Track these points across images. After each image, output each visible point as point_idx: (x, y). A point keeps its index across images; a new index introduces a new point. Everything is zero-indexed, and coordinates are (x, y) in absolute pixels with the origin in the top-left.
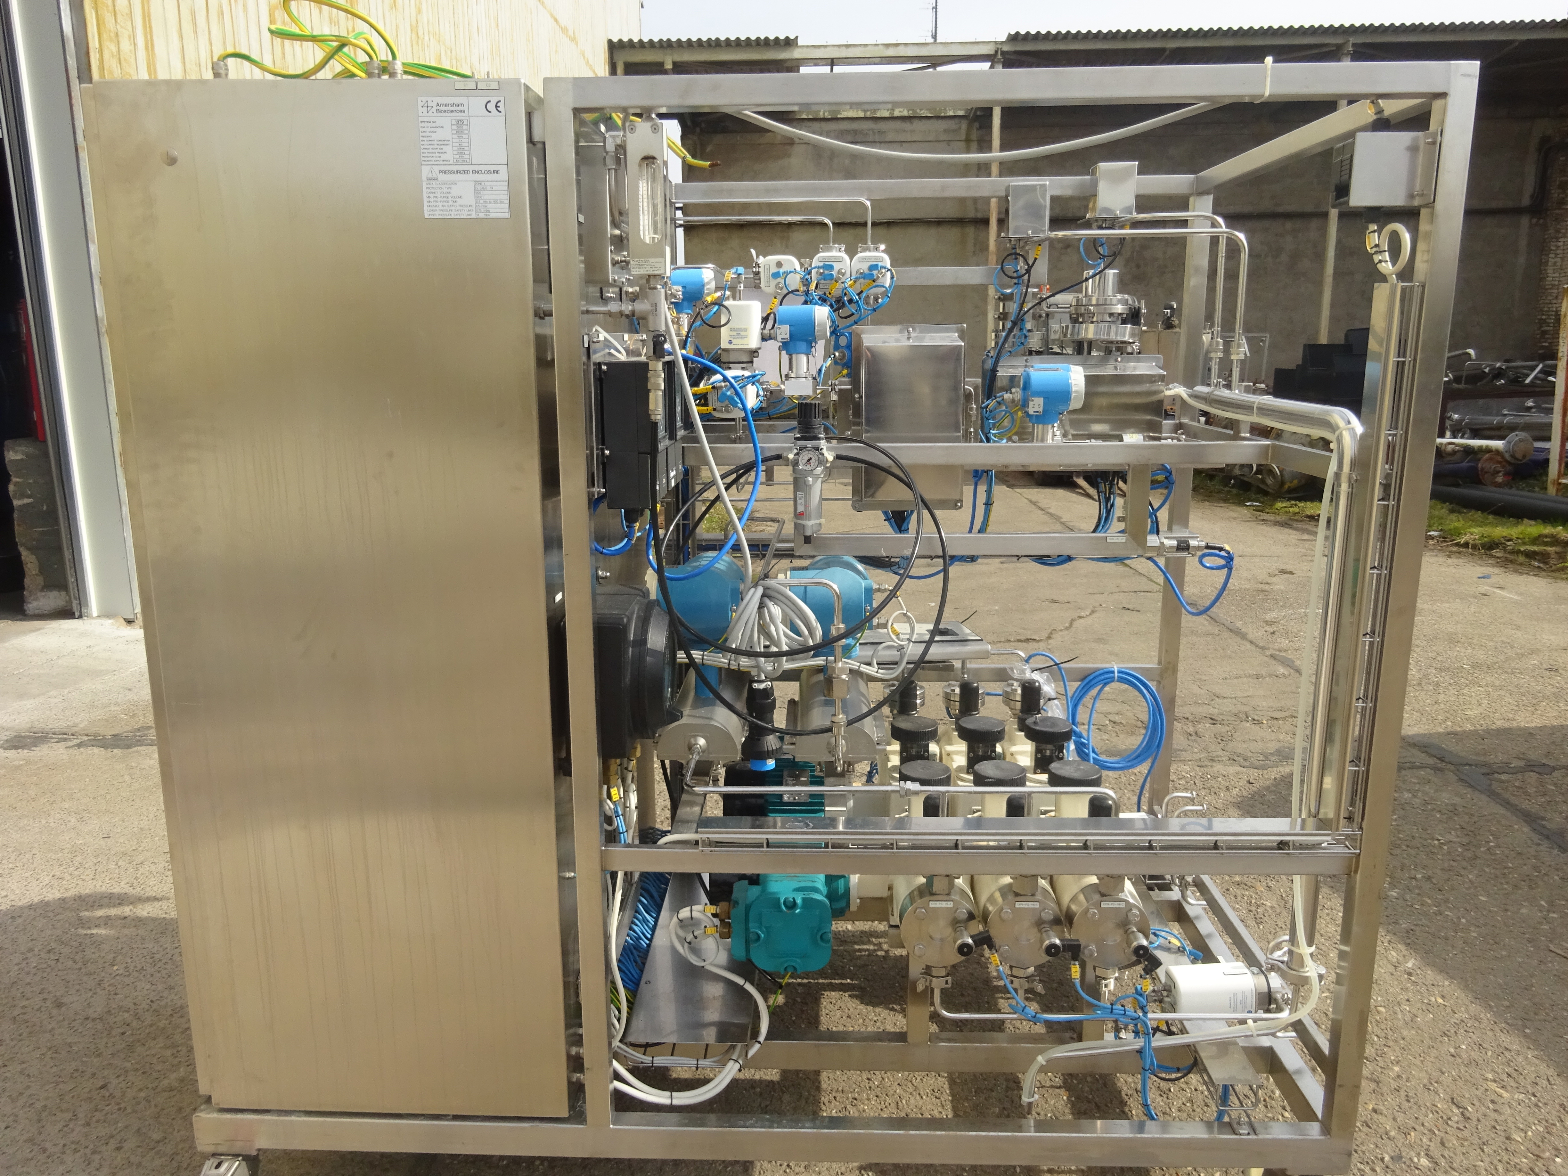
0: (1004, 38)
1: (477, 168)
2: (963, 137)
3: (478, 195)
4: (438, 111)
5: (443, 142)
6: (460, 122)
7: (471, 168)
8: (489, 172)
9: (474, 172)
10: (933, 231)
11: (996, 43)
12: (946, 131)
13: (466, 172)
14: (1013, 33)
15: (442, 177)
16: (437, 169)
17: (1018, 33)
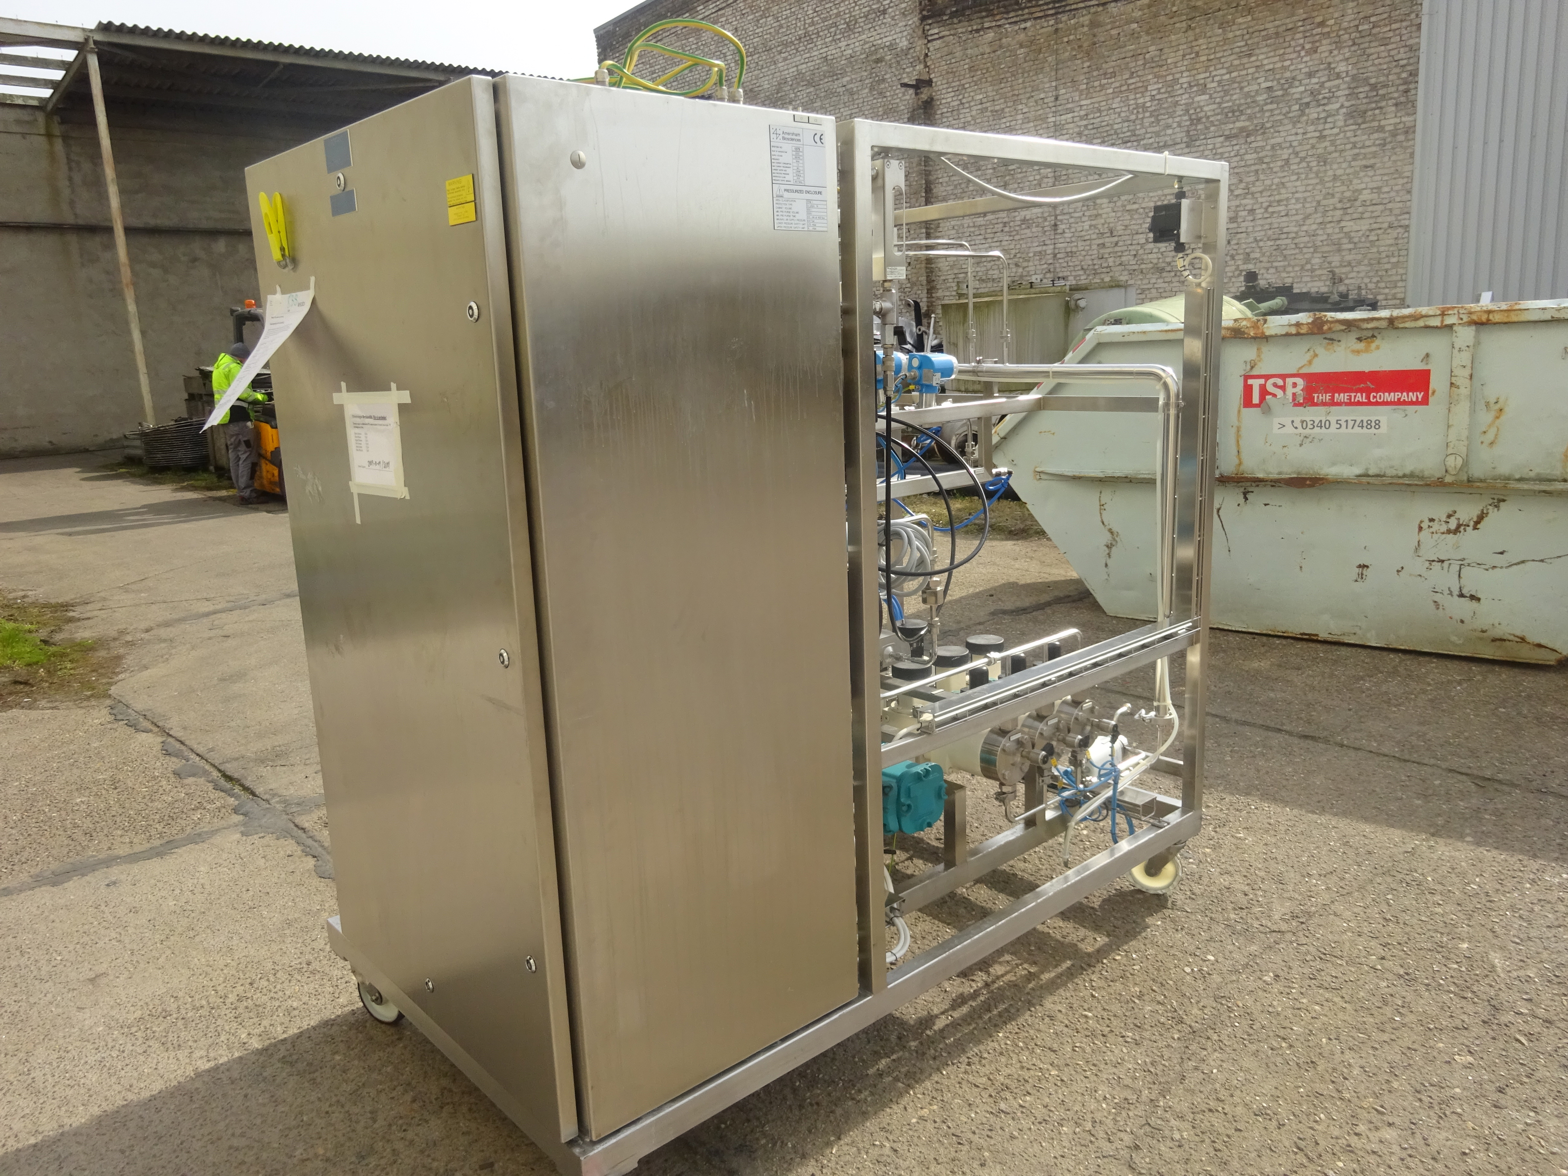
0: (92, 26)
1: (808, 189)
2: (42, 131)
3: (809, 212)
4: (784, 138)
5: (787, 165)
6: (797, 149)
7: (804, 188)
8: (815, 193)
9: (808, 192)
10: (22, 237)
11: (84, 30)
12: (18, 122)
13: (801, 192)
14: (105, 22)
15: (786, 195)
16: (783, 187)
17: (110, 23)
